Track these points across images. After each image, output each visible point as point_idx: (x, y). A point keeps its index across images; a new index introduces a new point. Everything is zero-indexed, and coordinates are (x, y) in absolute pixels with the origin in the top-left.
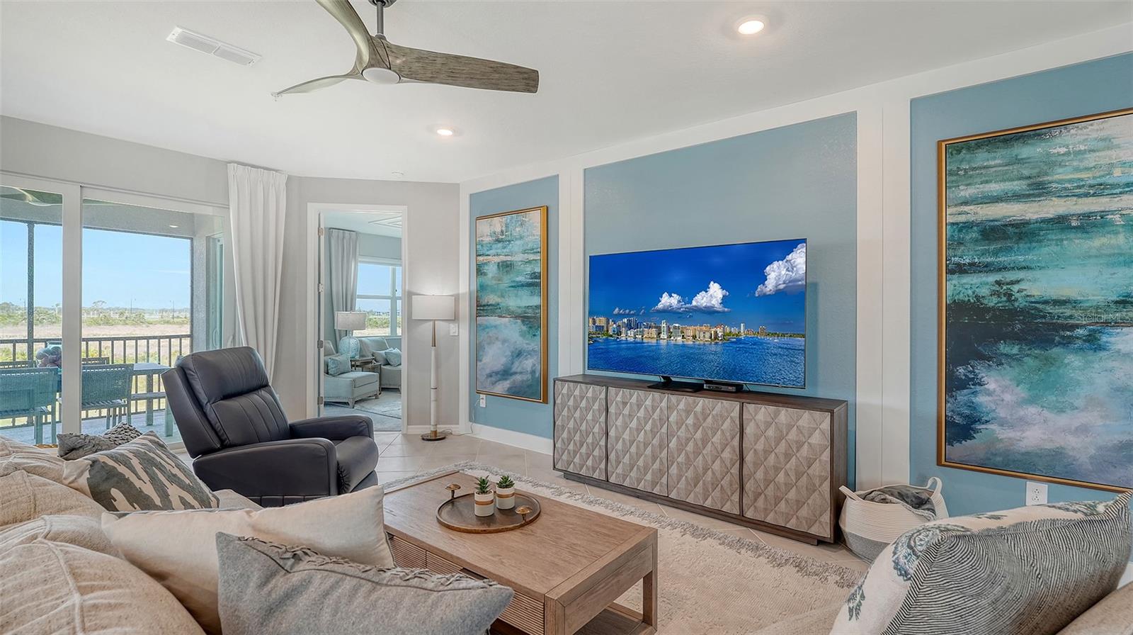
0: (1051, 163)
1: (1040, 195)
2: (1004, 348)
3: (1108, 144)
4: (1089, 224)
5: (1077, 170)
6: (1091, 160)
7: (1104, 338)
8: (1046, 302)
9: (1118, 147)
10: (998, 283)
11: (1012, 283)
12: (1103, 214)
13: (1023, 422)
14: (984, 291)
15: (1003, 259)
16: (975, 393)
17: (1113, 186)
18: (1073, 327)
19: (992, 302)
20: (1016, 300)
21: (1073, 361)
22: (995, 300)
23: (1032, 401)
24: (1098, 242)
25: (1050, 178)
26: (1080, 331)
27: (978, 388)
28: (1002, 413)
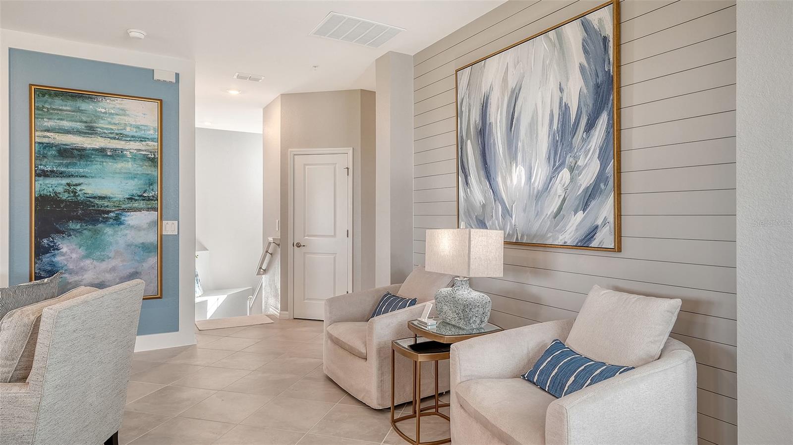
0: (98, 116)
1: (91, 134)
2: (72, 225)
3: (123, 112)
4: (116, 155)
5: (110, 123)
6: (116, 119)
7: (123, 218)
8: (95, 198)
9: (128, 115)
10: (69, 185)
11: (77, 185)
12: (122, 150)
13: (83, 270)
14: (60, 189)
15: (71, 170)
16: (54, 256)
17: (127, 136)
18: (108, 212)
19: (65, 196)
20: (79, 195)
21: (108, 230)
22: (66, 195)
23: (87, 257)
24: (119, 165)
25: (96, 125)
26: (112, 214)
27: (56, 252)
28: (71, 266)
